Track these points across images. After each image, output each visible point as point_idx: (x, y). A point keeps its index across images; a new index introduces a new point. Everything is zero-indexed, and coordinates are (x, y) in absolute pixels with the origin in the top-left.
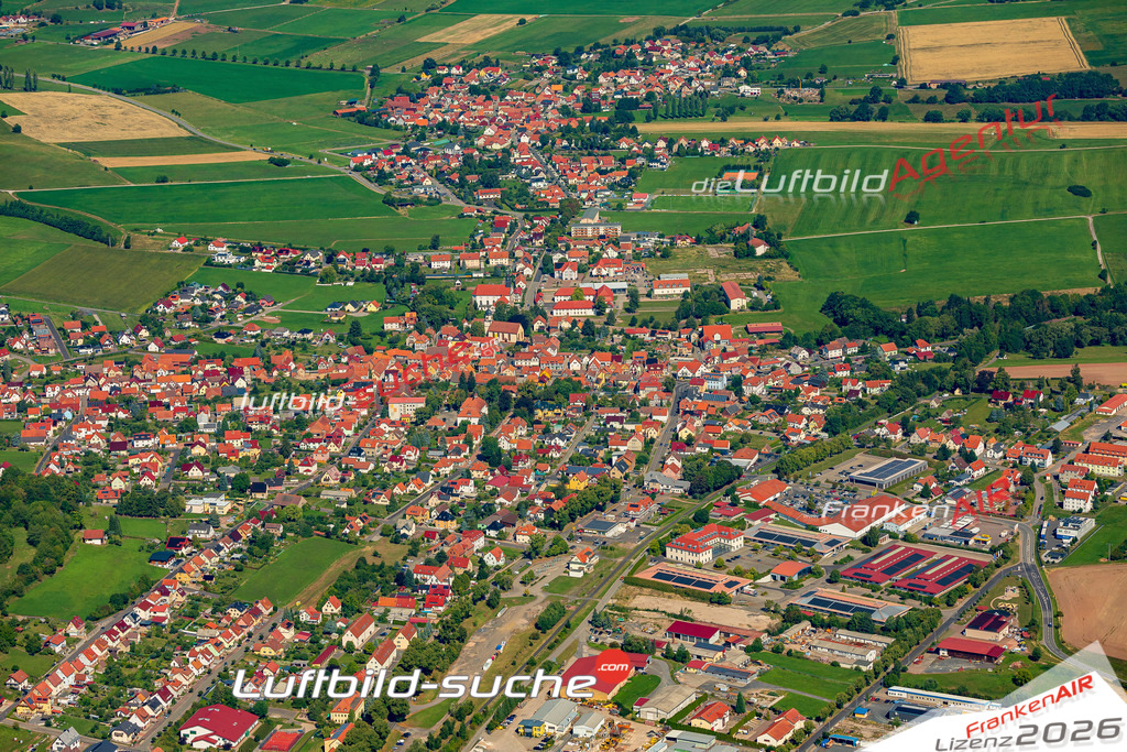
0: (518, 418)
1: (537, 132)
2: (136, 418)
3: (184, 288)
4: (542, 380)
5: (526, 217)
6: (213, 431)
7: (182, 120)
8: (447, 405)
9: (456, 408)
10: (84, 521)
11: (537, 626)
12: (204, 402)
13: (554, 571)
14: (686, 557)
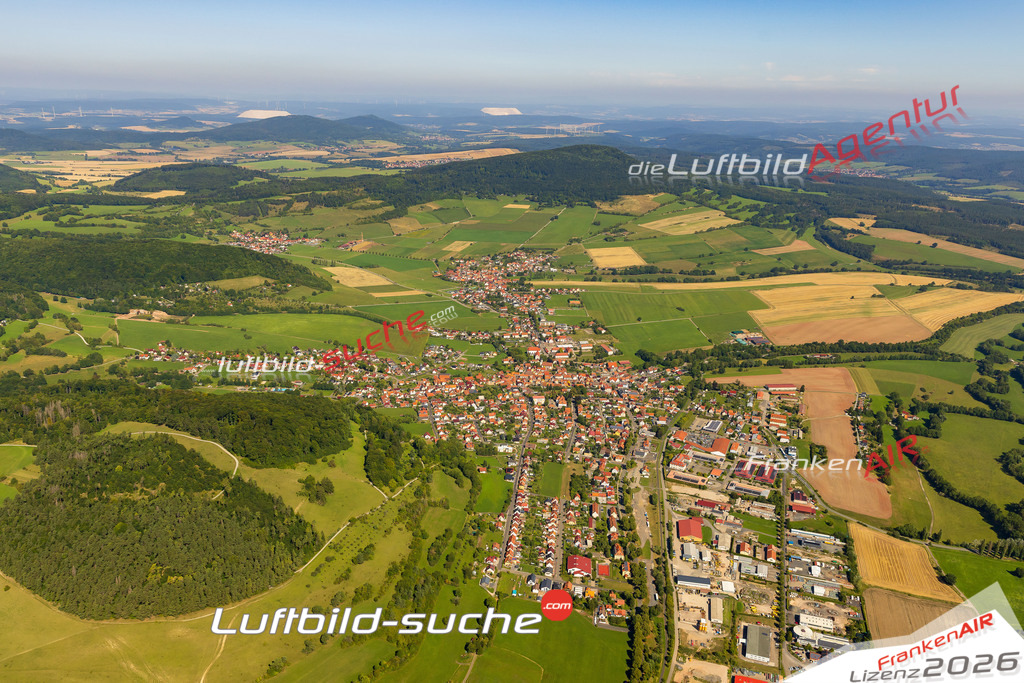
3: (429, 347)
5: (521, 318)
7: (387, 278)
11: (651, 503)
13: (637, 475)
14: (678, 467)
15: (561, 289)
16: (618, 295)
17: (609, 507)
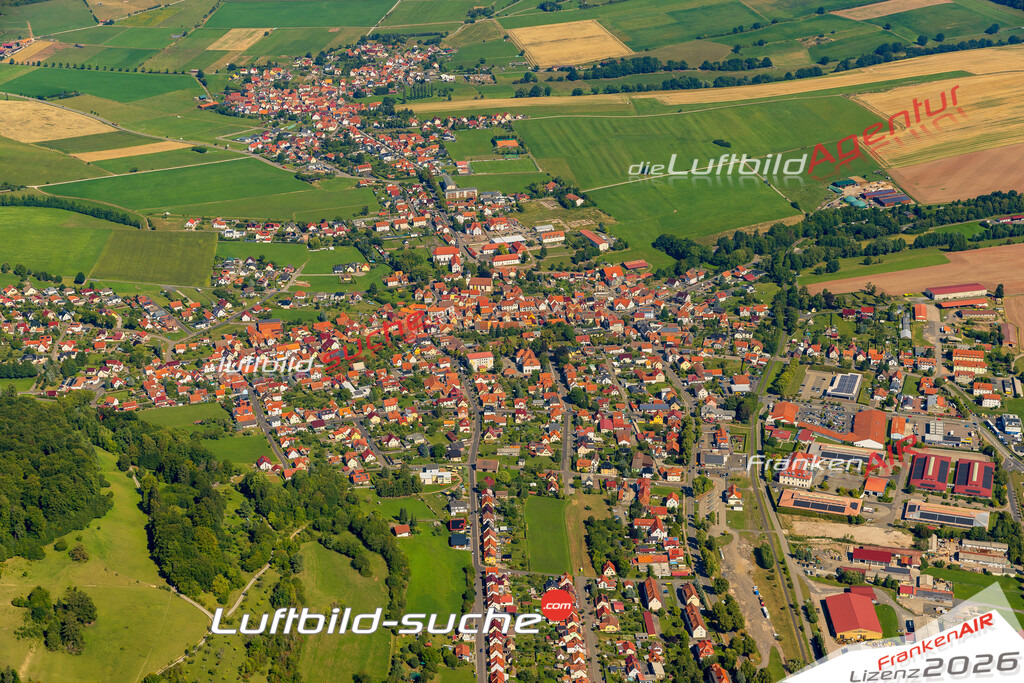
3: (222, 262)
6: (361, 396)
11: (759, 565)
13: (718, 506)
14: (797, 482)
15: (472, 118)
16: (591, 121)
17: (678, 583)
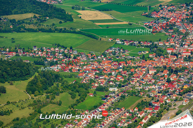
0: (175, 74)
1: (181, 19)
2: (100, 72)
3: (111, 48)
4: (180, 67)
5: (178, 35)
6: (115, 75)
7: (112, 16)
8: (161, 72)
9: (162, 72)
10: (90, 92)
11: (176, 114)
12: (114, 70)
13: (180, 104)
